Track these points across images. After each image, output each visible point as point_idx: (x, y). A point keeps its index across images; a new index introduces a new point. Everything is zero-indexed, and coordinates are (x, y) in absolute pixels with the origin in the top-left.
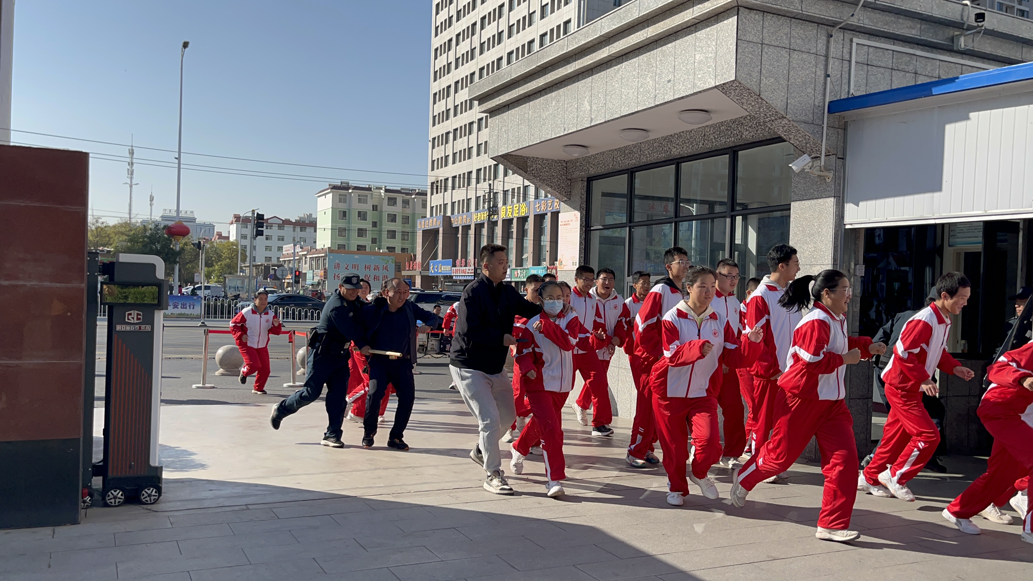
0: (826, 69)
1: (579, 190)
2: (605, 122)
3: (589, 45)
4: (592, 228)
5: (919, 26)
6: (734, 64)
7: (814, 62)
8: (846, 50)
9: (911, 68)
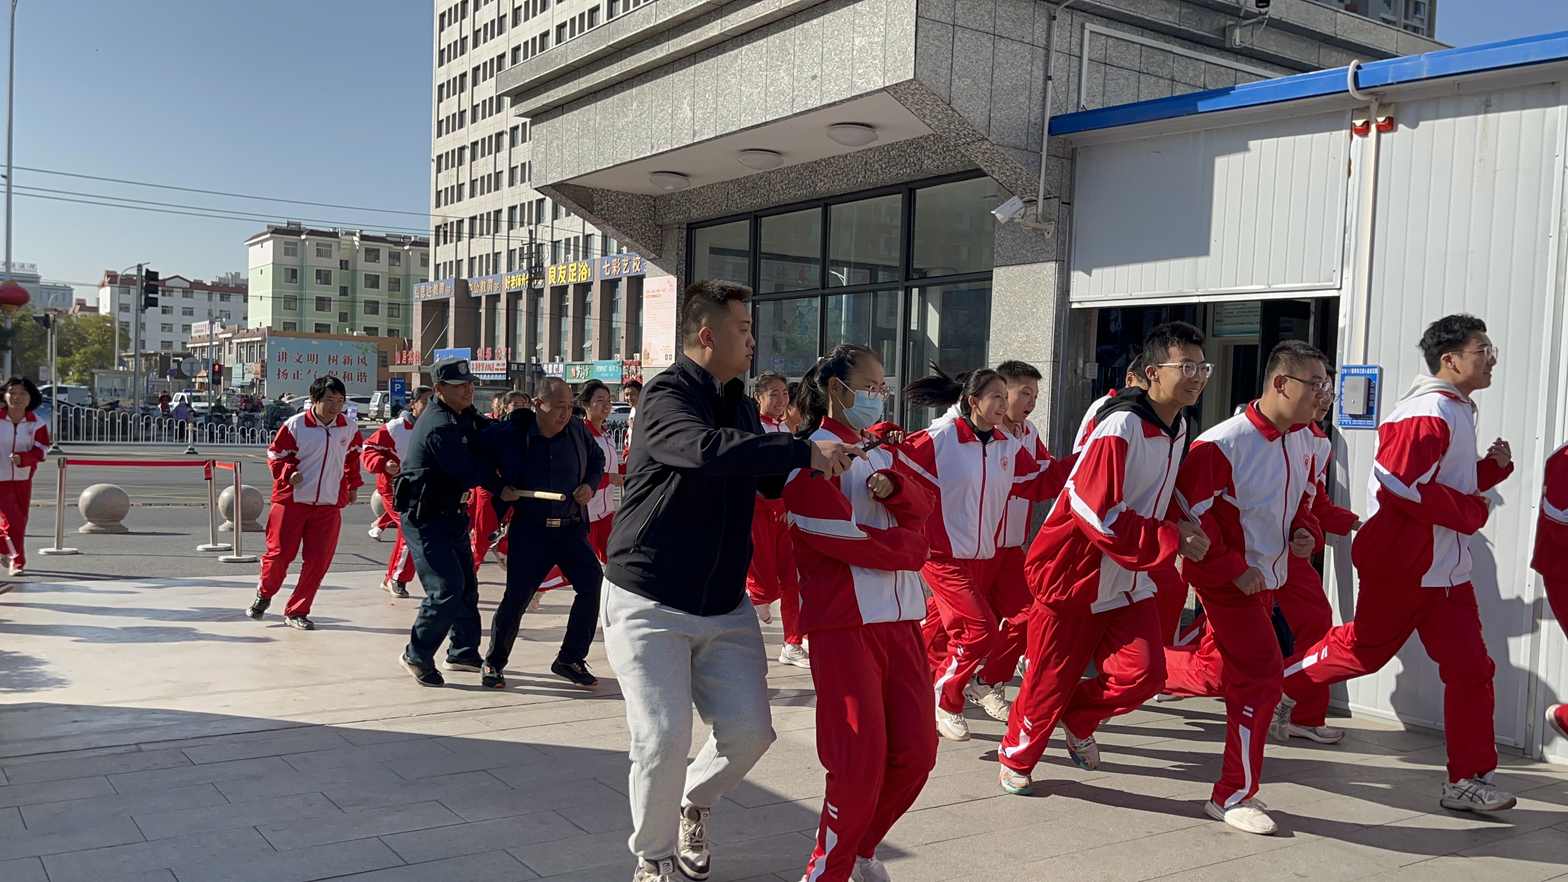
0: (1046, 69)
1: (675, 242)
2: (716, 138)
3: (690, 17)
5: (1178, 10)
6: (913, 54)
7: (1029, 57)
8: (1075, 41)
9: (1166, 72)
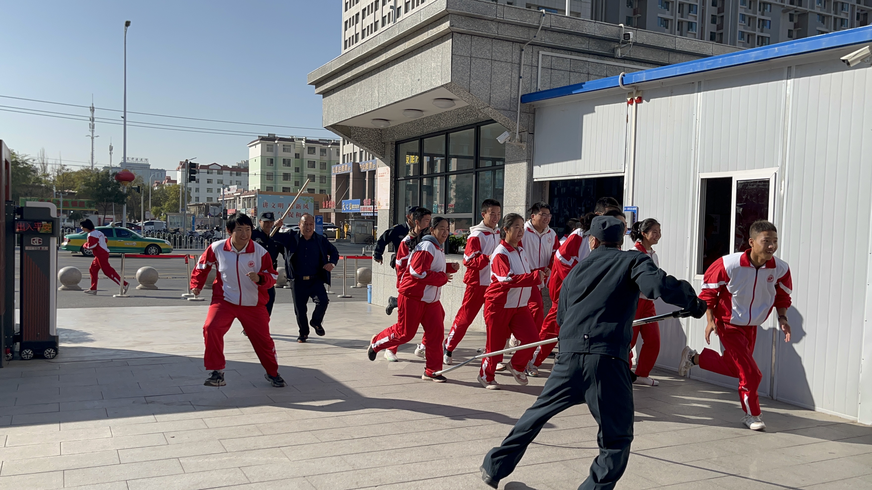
0: (520, 73)
1: (390, 150)
2: (387, 106)
3: (375, 51)
4: (399, 179)
5: (588, 42)
6: (451, 71)
7: (510, 68)
8: (534, 60)
9: (585, 70)
